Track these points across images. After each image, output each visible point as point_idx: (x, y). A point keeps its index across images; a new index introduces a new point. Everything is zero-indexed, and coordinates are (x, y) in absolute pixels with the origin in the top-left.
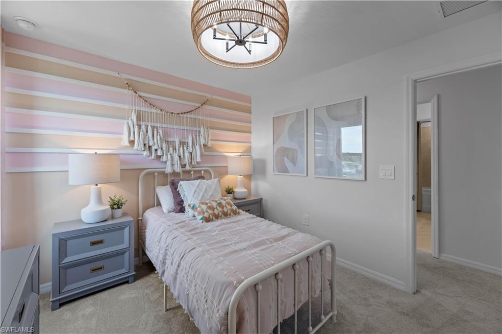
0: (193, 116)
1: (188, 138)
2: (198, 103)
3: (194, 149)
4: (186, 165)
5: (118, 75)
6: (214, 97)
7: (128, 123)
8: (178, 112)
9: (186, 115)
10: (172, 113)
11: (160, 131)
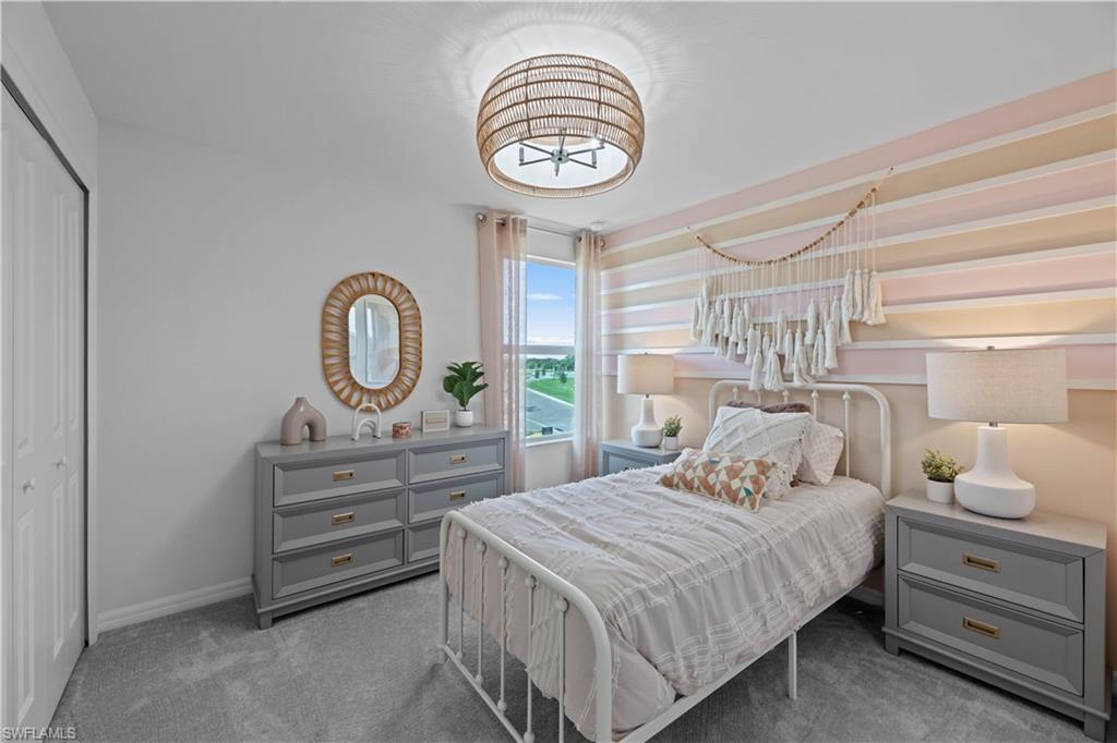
0: (820, 253)
1: (805, 311)
2: (843, 212)
3: (820, 336)
4: (792, 375)
5: (688, 231)
6: (899, 170)
7: (696, 303)
8: (780, 257)
9: (803, 257)
10: (770, 262)
11: (746, 306)
